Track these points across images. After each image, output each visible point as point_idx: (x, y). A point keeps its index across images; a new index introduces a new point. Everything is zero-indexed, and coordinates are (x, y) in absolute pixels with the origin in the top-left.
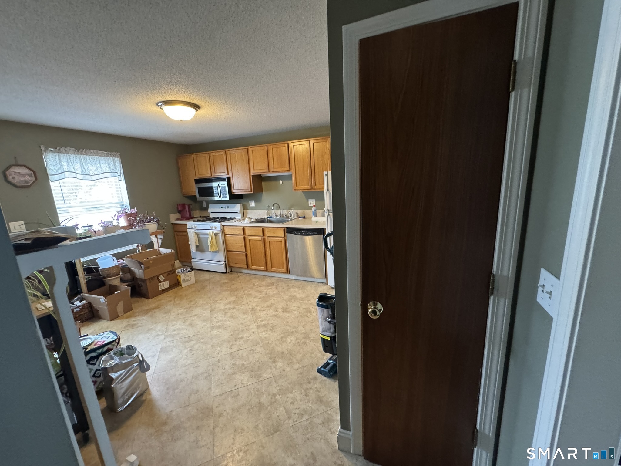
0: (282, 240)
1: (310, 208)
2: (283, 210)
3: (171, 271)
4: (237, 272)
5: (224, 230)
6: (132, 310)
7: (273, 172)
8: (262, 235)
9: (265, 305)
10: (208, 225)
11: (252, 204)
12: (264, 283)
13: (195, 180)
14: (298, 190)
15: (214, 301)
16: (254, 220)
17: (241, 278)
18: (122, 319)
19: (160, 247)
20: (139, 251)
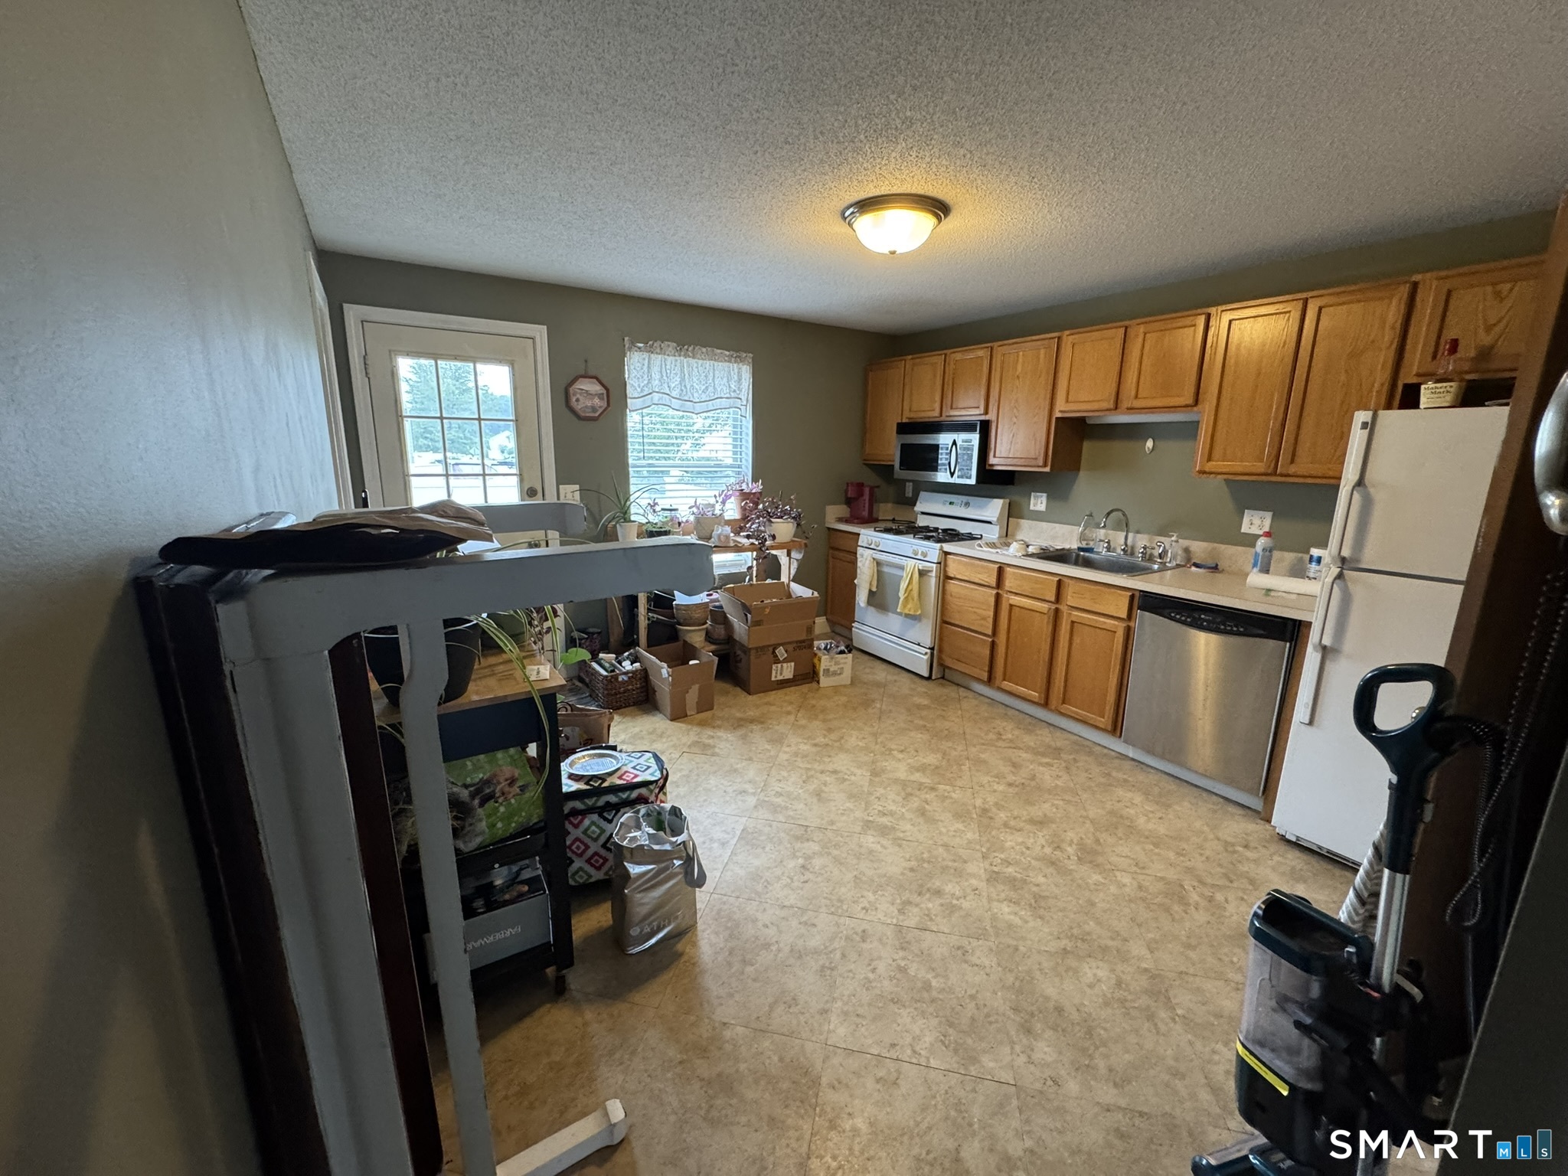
0: (1116, 626)
1: (1250, 540)
2: (1138, 532)
3: (803, 641)
4: (958, 685)
5: (946, 565)
6: (711, 709)
7: (1130, 409)
8: (1053, 599)
9: (1025, 813)
10: (907, 544)
11: (1039, 502)
12: (1029, 740)
13: (898, 424)
14: (1211, 473)
15: (884, 749)
16: (1035, 551)
17: (965, 705)
18: (691, 723)
19: (793, 581)
20: (751, 579)
